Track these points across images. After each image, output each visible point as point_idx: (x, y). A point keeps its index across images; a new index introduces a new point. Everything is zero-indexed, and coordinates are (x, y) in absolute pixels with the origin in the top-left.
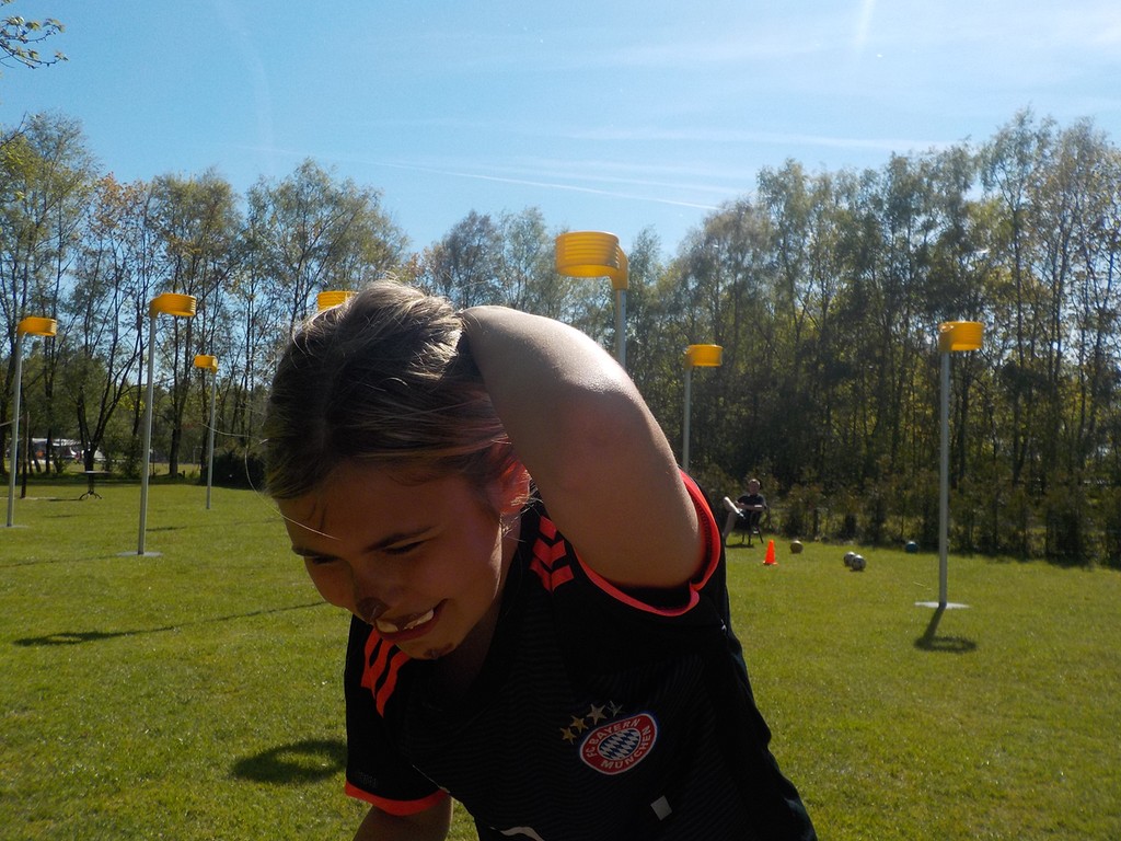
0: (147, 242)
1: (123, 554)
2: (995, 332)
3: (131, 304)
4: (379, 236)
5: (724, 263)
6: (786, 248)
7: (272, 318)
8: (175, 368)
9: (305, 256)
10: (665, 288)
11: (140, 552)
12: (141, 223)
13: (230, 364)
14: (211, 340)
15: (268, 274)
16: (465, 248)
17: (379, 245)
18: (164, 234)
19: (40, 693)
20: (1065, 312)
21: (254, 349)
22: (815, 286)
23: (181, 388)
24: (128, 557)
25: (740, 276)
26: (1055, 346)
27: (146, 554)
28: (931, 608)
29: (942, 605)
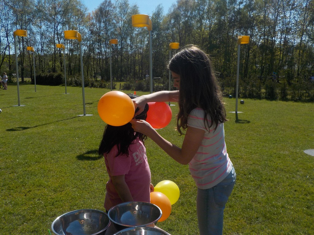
0: (6, 10)
1: (14, 106)
2: (257, 34)
3: (4, 30)
4: (78, 7)
5: (182, 15)
6: (199, 10)
7: (48, 33)
8: (20, 49)
9: (56, 14)
10: (165, 22)
11: (19, 105)
12: (3, 4)
13: (36, 48)
14: (30, 41)
15: (45, 19)
16: (104, 11)
17: (78, 10)
18: (11, 8)
19: (3, 144)
20: (277, 28)
21: (43, 43)
22: (207, 21)
23: (22, 55)
24: (16, 107)
25: (186, 19)
26: (274, 38)
27: (21, 106)
28: (233, 113)
29: (236, 112)
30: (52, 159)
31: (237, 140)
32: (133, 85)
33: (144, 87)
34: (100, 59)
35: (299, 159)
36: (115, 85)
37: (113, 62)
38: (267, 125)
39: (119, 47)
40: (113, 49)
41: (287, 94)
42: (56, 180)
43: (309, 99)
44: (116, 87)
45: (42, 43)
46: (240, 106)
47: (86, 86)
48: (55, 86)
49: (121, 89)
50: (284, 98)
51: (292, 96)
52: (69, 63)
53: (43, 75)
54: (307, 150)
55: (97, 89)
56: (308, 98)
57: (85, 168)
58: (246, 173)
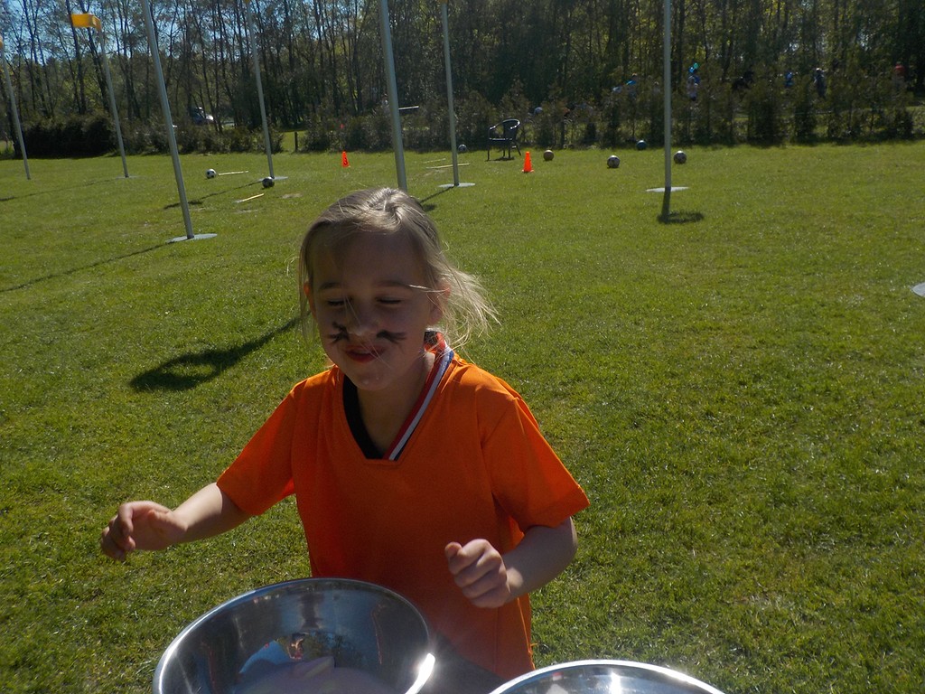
28: (659, 193)
29: (668, 189)
30: (86, 389)
31: (691, 272)
32: (335, 133)
33: (372, 137)
34: (224, 62)
35: (906, 315)
36: (280, 140)
37: (265, 67)
38: (774, 221)
39: (280, 19)
40: (260, 26)
41: (815, 122)
42: (101, 460)
43: (881, 133)
44: (283, 145)
45: (32, 22)
46: (676, 170)
47: (189, 148)
48: (90, 159)
49: (300, 149)
50: (806, 137)
51: (829, 127)
52: (128, 81)
53: (48, 125)
54: (920, 285)
55: (224, 155)
56: (880, 130)
57: (198, 411)
58: (744, 376)
